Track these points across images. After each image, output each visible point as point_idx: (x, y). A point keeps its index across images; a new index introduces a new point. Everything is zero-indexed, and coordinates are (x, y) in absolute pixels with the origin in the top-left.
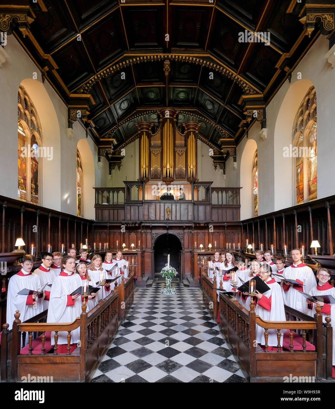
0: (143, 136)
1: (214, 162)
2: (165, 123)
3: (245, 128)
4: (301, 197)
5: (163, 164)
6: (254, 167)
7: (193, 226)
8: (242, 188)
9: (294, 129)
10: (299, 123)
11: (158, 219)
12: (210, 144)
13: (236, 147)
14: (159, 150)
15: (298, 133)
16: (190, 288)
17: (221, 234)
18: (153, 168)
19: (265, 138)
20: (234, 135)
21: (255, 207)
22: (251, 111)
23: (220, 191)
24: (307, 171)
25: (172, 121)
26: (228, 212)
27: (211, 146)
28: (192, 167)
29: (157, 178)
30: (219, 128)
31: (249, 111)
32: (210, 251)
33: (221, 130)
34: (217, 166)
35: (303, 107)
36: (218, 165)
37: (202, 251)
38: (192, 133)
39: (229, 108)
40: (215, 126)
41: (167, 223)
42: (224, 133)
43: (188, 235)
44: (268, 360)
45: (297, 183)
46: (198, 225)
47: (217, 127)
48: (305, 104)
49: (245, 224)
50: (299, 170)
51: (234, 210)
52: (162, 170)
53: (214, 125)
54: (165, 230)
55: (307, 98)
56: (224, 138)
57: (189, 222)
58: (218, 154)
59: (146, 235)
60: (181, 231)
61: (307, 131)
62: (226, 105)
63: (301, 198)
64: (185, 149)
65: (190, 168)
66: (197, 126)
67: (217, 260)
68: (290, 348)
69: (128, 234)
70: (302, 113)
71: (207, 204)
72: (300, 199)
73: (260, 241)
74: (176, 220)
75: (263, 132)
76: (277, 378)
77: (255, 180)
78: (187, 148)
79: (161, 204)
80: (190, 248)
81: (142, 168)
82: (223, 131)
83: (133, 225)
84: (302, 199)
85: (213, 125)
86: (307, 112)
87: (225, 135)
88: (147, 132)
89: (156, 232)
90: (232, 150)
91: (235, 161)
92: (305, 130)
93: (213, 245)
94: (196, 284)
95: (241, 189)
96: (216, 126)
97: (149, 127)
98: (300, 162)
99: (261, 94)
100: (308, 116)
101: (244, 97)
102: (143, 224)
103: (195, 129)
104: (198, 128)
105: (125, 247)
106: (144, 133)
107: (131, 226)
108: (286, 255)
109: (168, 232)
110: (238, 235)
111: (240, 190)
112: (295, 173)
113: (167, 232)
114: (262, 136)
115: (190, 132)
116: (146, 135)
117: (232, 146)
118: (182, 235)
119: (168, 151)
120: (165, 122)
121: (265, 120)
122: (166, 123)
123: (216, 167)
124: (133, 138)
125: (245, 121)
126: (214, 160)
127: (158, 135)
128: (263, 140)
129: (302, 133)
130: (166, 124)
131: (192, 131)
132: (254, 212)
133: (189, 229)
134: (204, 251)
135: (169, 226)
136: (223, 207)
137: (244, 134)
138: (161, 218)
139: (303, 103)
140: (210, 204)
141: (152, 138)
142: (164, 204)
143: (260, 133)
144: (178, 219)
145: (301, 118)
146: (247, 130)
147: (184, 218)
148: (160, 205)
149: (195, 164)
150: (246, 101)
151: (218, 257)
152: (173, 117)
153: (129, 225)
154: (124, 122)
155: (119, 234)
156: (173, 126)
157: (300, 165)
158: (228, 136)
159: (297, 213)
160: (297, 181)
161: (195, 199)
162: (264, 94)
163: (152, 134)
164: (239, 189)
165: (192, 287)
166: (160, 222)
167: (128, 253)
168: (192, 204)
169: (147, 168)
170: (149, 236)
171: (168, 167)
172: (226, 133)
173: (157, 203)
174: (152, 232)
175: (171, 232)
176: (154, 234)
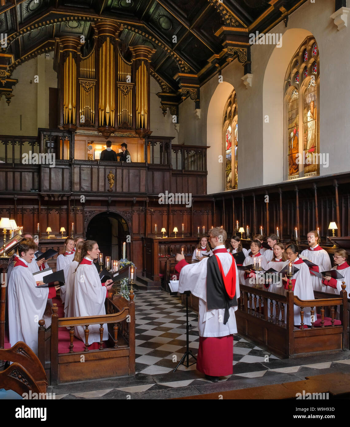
0: (68, 58)
1: (162, 104)
2: (103, 43)
3: (217, 65)
4: (295, 167)
5: (100, 104)
6: (225, 120)
7: (148, 201)
8: (209, 147)
9: (286, 82)
10: (292, 75)
11: (95, 189)
12: (157, 75)
13: (200, 88)
14: (93, 82)
15: (290, 88)
16: (148, 291)
17: (185, 213)
18: (83, 110)
19: (250, 86)
20: (198, 70)
21: (228, 176)
22: (233, 48)
23: (179, 151)
24: (303, 137)
25: (114, 42)
26: (190, 182)
27: (158, 79)
28: (142, 113)
29: (90, 126)
30: (177, 57)
31: (230, 47)
32: (176, 237)
33: (179, 60)
34: (166, 110)
35: (297, 57)
36: (168, 109)
37: (164, 238)
38: (143, 62)
39: (197, 34)
40: (170, 53)
41: (110, 196)
42: (183, 65)
43: (139, 214)
44: (304, 337)
45: (289, 150)
46: (154, 200)
47: (174, 55)
48: (301, 54)
49: (218, 199)
50: (292, 134)
51: (199, 179)
52: (97, 114)
53: (169, 51)
54: (104, 206)
55: (303, 48)
56: (183, 72)
57: (140, 195)
58: (168, 91)
59: (75, 214)
60: (128, 209)
61: (303, 88)
62: (192, 29)
63: (295, 169)
64: (132, 86)
65: (139, 115)
66: (151, 53)
67: (204, 248)
68: (321, 324)
69: (46, 212)
70: (296, 64)
71: (165, 169)
72: (293, 170)
73: (244, 223)
74: (122, 193)
75: (247, 78)
76: (311, 353)
77: (228, 138)
78: (135, 85)
79: (100, 167)
80: (141, 234)
81: (66, 108)
82: (181, 62)
83: (60, 199)
84: (296, 171)
85: (167, 50)
86: (303, 65)
87: (184, 67)
88: (75, 52)
89: (91, 209)
90: (193, 90)
91: (198, 106)
92: (300, 86)
93: (180, 229)
94: (156, 285)
95: (208, 149)
96: (172, 53)
97: (78, 46)
98: (294, 125)
99: (246, 28)
100: (304, 70)
101: (225, 28)
102: (72, 197)
103: (147, 57)
104: (151, 55)
105: (51, 233)
106: (71, 54)
107: (56, 199)
108: (297, 239)
109: (109, 210)
110: (208, 214)
111: (206, 150)
112: (287, 136)
113: (107, 210)
114: (245, 83)
115: (140, 60)
116: (73, 57)
117: (194, 85)
118: (129, 215)
119: (108, 85)
120: (103, 41)
121: (250, 62)
122: (105, 43)
123: (164, 111)
124: (34, 52)
125: (218, 55)
126: (162, 100)
127: (91, 59)
128: (247, 89)
129: (297, 89)
130: (104, 45)
131: (143, 60)
132: (226, 182)
133: (139, 206)
134: (166, 237)
135: (113, 201)
136: (184, 174)
137: (215, 73)
138: (100, 188)
139: (299, 52)
140: (169, 169)
141: (82, 63)
142: (104, 167)
143: (243, 78)
144: (125, 190)
145: (295, 70)
146: (219, 68)
147: (134, 189)
148: (98, 169)
149: (147, 109)
150: (226, 35)
151: (205, 244)
152: (114, 34)
153: (52, 199)
154: (29, 28)
155: (31, 212)
156: (115, 49)
157: (293, 128)
158: (189, 70)
159: (298, 189)
160: (289, 147)
161: (149, 161)
162: (250, 29)
163: (83, 56)
164: (206, 148)
165: (151, 289)
166: (99, 194)
167: (55, 241)
168: (145, 169)
169: (73, 109)
170: (80, 216)
171: (108, 110)
172: (186, 65)
173: (94, 165)
174: (85, 209)
175: (112, 209)
176: (88, 212)
